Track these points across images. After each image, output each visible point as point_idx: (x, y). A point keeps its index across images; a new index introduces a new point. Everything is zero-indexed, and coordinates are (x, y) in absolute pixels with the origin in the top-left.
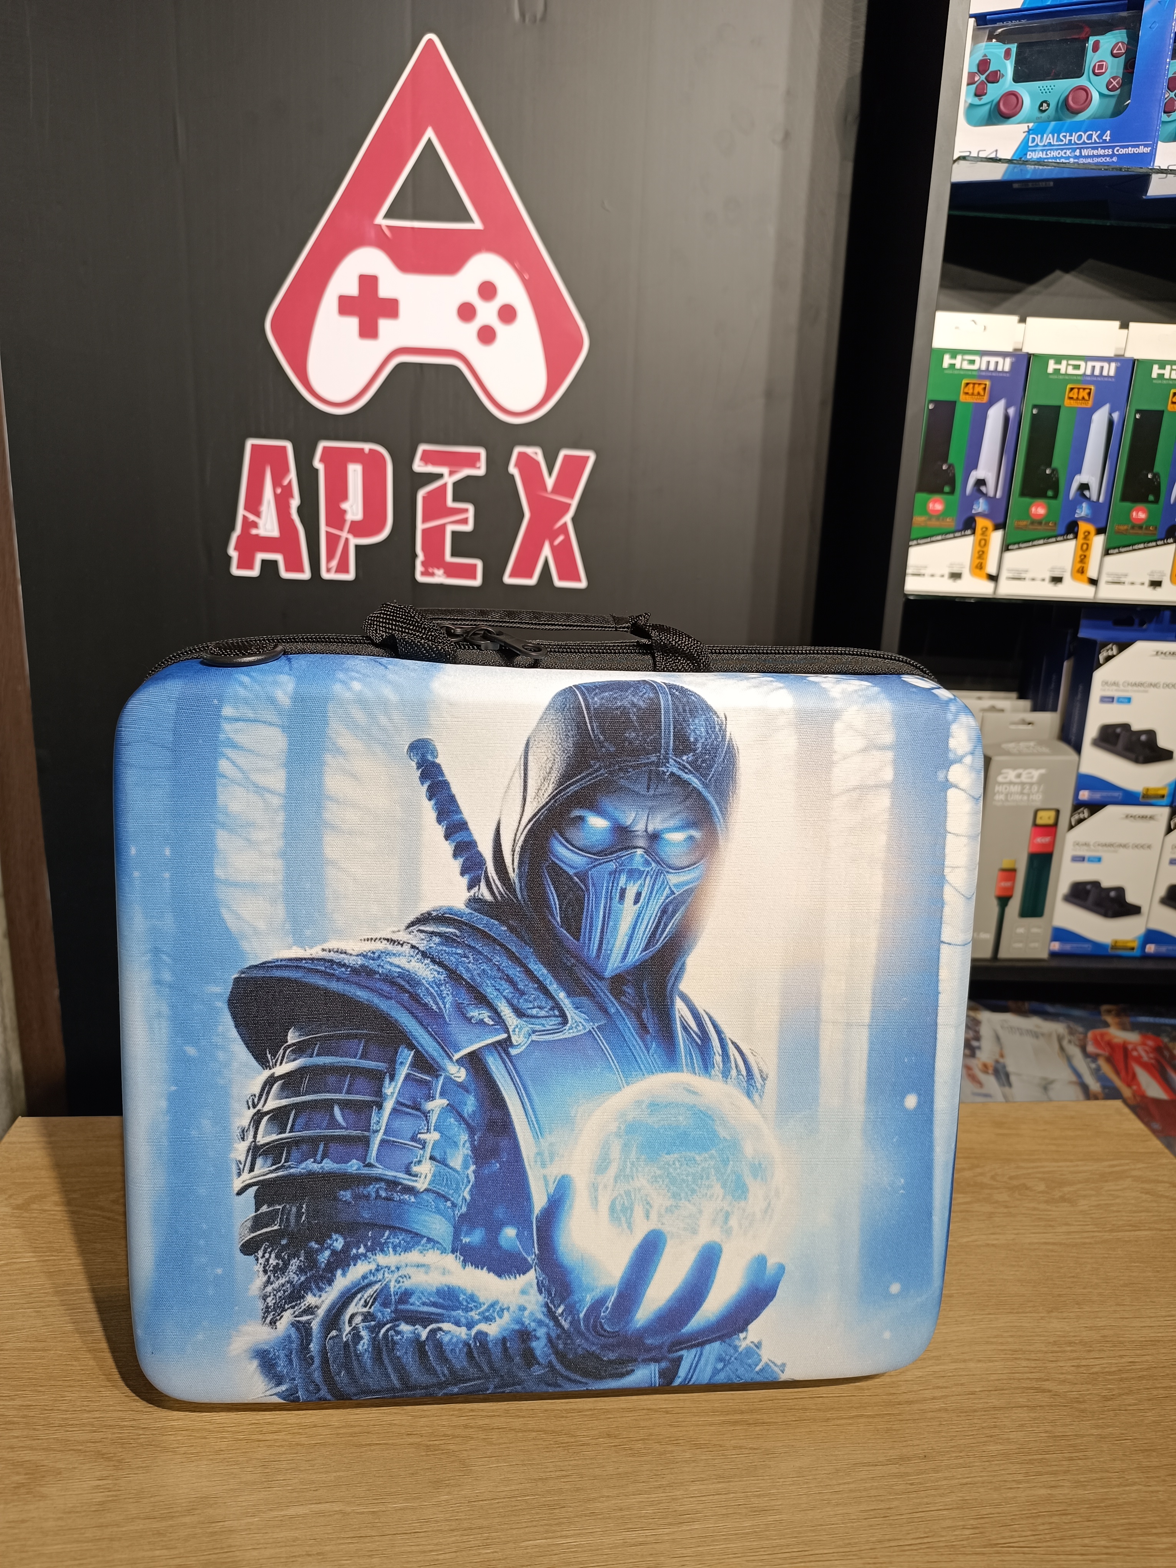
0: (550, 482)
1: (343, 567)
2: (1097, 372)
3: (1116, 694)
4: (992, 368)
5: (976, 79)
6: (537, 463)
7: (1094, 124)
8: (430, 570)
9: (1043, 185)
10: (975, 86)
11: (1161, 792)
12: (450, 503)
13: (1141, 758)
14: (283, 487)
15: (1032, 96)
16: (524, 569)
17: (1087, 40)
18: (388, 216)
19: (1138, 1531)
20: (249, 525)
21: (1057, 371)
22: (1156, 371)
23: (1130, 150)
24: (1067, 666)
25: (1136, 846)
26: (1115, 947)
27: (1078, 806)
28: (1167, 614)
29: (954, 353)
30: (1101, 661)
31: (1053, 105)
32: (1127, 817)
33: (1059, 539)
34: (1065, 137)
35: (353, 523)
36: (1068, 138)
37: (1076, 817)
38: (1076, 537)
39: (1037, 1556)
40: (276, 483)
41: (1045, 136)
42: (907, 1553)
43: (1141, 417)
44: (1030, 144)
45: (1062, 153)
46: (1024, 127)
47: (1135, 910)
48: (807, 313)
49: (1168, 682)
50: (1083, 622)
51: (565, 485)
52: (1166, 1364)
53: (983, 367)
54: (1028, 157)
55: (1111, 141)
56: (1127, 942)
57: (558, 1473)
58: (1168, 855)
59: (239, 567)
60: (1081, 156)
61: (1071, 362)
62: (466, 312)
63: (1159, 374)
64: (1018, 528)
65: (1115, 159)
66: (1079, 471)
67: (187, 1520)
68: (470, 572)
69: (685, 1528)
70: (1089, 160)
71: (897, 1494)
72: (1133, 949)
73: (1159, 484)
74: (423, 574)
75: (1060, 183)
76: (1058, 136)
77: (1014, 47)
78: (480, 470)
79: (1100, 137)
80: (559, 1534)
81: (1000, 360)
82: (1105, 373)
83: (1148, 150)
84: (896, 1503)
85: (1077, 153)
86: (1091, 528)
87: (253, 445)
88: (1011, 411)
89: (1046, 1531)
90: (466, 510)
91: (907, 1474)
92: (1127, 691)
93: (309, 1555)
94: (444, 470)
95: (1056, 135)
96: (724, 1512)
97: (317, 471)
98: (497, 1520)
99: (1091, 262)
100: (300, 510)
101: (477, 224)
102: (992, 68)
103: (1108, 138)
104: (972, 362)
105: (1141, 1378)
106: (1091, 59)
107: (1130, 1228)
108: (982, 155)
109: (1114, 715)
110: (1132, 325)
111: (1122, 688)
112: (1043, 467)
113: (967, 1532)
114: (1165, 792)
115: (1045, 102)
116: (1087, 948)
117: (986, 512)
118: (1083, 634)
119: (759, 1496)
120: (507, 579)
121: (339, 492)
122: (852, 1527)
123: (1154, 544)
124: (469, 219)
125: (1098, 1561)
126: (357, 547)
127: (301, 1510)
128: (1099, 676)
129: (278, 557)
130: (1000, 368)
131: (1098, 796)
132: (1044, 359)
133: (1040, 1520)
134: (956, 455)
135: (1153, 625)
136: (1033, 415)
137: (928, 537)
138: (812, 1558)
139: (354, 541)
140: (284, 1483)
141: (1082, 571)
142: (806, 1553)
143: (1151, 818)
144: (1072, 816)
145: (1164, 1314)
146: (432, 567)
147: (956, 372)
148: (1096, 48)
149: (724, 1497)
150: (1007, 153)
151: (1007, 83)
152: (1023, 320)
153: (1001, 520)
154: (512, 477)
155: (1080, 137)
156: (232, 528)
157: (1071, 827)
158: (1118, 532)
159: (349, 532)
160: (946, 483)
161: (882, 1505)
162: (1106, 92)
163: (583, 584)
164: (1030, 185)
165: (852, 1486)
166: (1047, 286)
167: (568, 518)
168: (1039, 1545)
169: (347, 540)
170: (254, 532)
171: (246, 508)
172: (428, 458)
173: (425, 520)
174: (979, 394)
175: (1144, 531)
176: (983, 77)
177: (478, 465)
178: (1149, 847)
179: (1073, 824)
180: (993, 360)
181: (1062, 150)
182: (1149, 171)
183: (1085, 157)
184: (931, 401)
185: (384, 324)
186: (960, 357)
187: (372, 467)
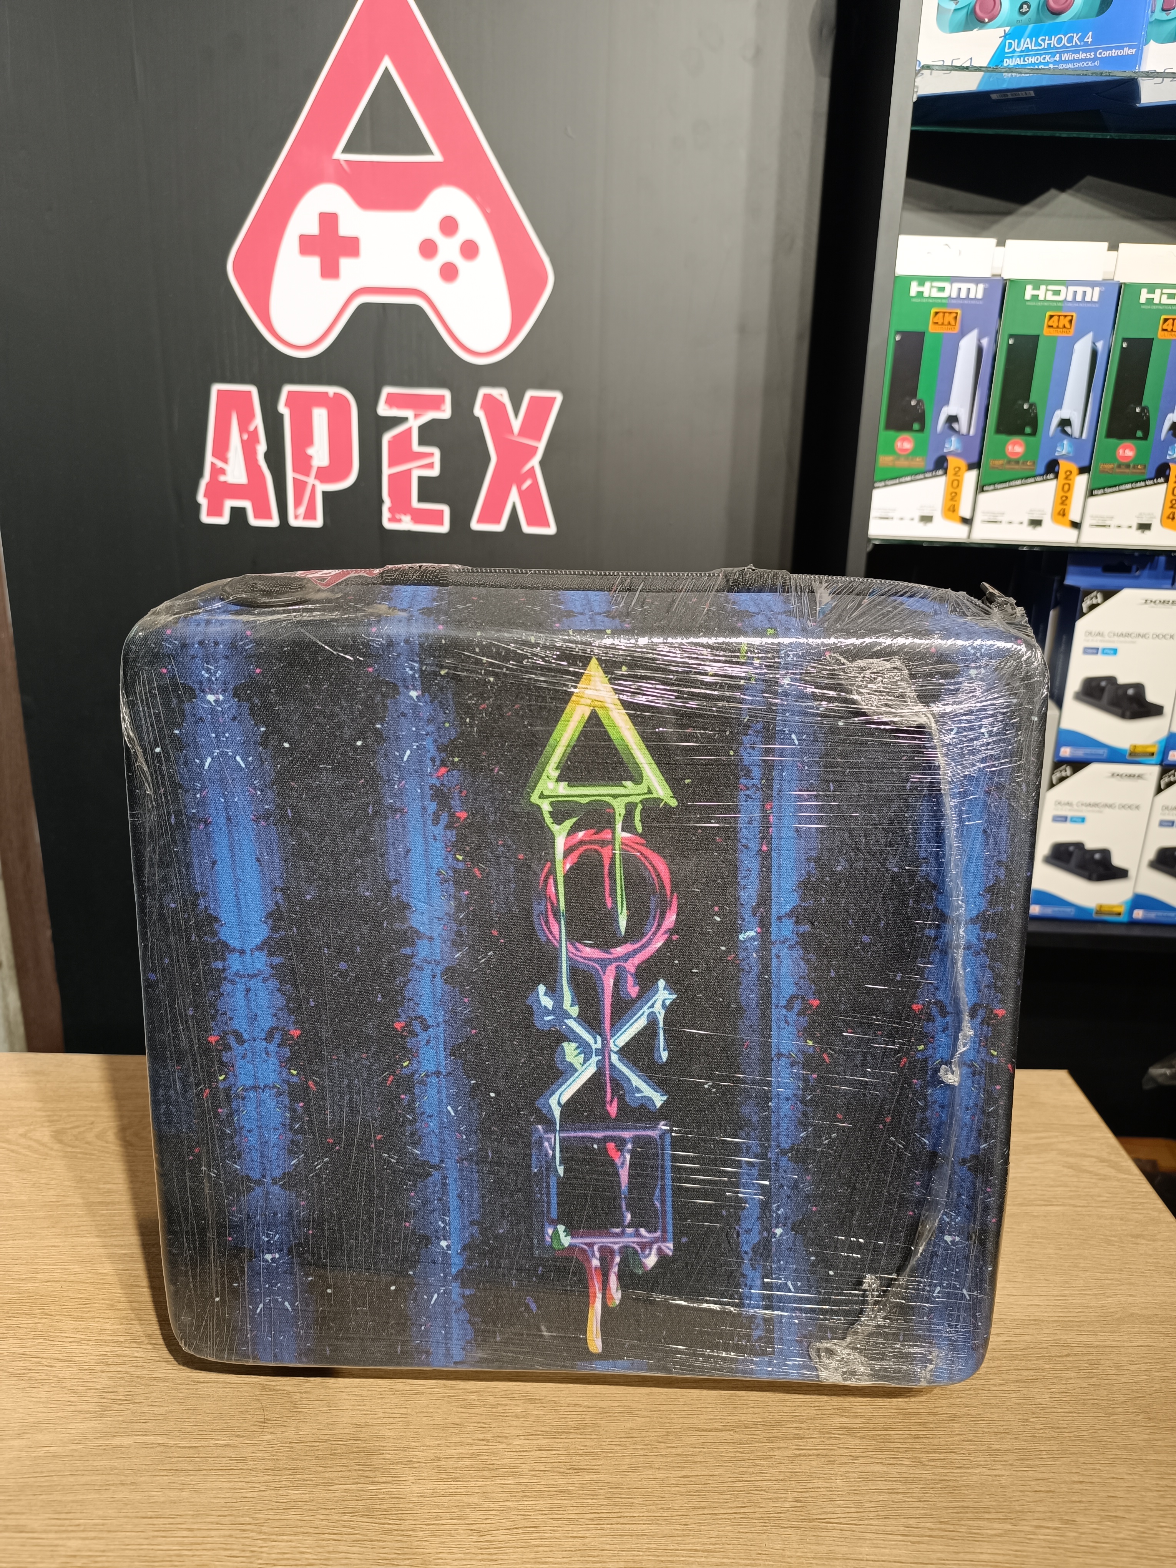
0: (516, 424)
1: (310, 514)
2: (1079, 298)
3: (1101, 645)
4: (963, 295)
6: (503, 405)
7: (1077, 25)
8: (398, 516)
9: (1022, 95)
11: (1151, 750)
12: (416, 447)
13: (1128, 713)
14: (250, 433)
16: (491, 515)
18: (346, 150)
19: (970, 1515)
20: (217, 472)
21: (1035, 297)
22: (1144, 295)
23: (1114, 53)
24: (1052, 614)
25: (1123, 807)
26: (1099, 912)
27: (1059, 763)
28: (1162, 559)
29: (921, 280)
30: (1085, 610)
31: (1034, 6)
32: (1113, 775)
33: (1038, 479)
34: (1044, 40)
35: (319, 469)
36: (1047, 42)
37: (1058, 775)
38: (1056, 477)
39: (855, 1534)
40: (243, 428)
41: (1023, 40)
42: (719, 1522)
43: (1128, 345)
44: (1007, 51)
45: (1041, 59)
46: (1001, 32)
47: (1121, 874)
48: (783, 243)
49: (1158, 632)
50: (1070, 569)
51: (532, 428)
52: (1044, 1345)
53: (954, 295)
54: (1005, 64)
55: (1093, 43)
56: (1114, 906)
57: (385, 1420)
58: (1158, 817)
59: (209, 514)
60: (1061, 61)
61: (1051, 287)
62: (428, 249)
63: (1148, 299)
64: (994, 467)
65: (1097, 63)
66: (1060, 406)
67: (16, 1443)
68: (437, 518)
69: (498, 1481)
70: (1070, 66)
71: (725, 1461)
72: (1119, 914)
73: (1148, 418)
74: (390, 520)
75: (1041, 91)
76: (1037, 40)
78: (445, 413)
79: (1081, 39)
80: (371, 1480)
81: (972, 286)
82: (1088, 299)
83: (1132, 52)
84: (721, 1470)
85: (1057, 58)
86: (1074, 468)
87: (219, 391)
88: (985, 342)
89: (872, 1509)
90: (432, 454)
91: (741, 1442)
92: (1113, 642)
93: (123, 1484)
94: (409, 413)
95: (1034, 39)
96: (543, 1468)
97: (281, 416)
98: (314, 1462)
99: (1089, 180)
100: (267, 456)
101: (437, 157)
103: (1090, 40)
104: (942, 289)
105: (1014, 1358)
107: (1042, 1203)
108: (957, 63)
109: (1099, 667)
110: (1121, 246)
111: (1107, 638)
112: (1020, 402)
113: (787, 1505)
114: (1154, 749)
115: (1025, 3)
116: (1069, 912)
117: (959, 451)
118: (1071, 580)
119: (581, 1455)
120: (475, 525)
121: (305, 437)
122: (669, 1492)
123: (1143, 484)
124: (429, 151)
125: (919, 1542)
126: (325, 494)
127: (126, 1441)
128: (1082, 626)
129: (246, 504)
130: (972, 296)
131: (1080, 753)
132: (1021, 284)
133: (867, 1498)
134: (926, 389)
135: (1146, 572)
136: (1010, 347)
137: (896, 477)
138: (621, 1520)
139: (322, 487)
140: (117, 1413)
141: (1063, 513)
142: (616, 1515)
143: (1140, 776)
144: (1052, 773)
145: (1055, 1293)
146: (399, 513)
147: (924, 301)
149: (545, 1453)
150: (983, 61)
152: (1001, 243)
153: (975, 459)
154: (478, 419)
155: (1060, 40)
156: (200, 474)
157: (1052, 785)
158: (1104, 471)
159: (316, 478)
160: (915, 420)
161: (707, 1472)
163: (551, 530)
164: (1010, 96)
165: (680, 1450)
166: (1041, 206)
167: (535, 462)
168: (861, 1522)
169: (314, 486)
170: (222, 478)
171: (214, 455)
172: (392, 401)
173: (391, 464)
174: (949, 323)
175: (1131, 470)
177: (443, 408)
178: (1137, 807)
179: (1054, 782)
180: (964, 286)
181: (1041, 55)
182: (1134, 75)
183: (1066, 62)
184: (898, 332)
185: (345, 263)
186: (928, 284)
187: (338, 411)
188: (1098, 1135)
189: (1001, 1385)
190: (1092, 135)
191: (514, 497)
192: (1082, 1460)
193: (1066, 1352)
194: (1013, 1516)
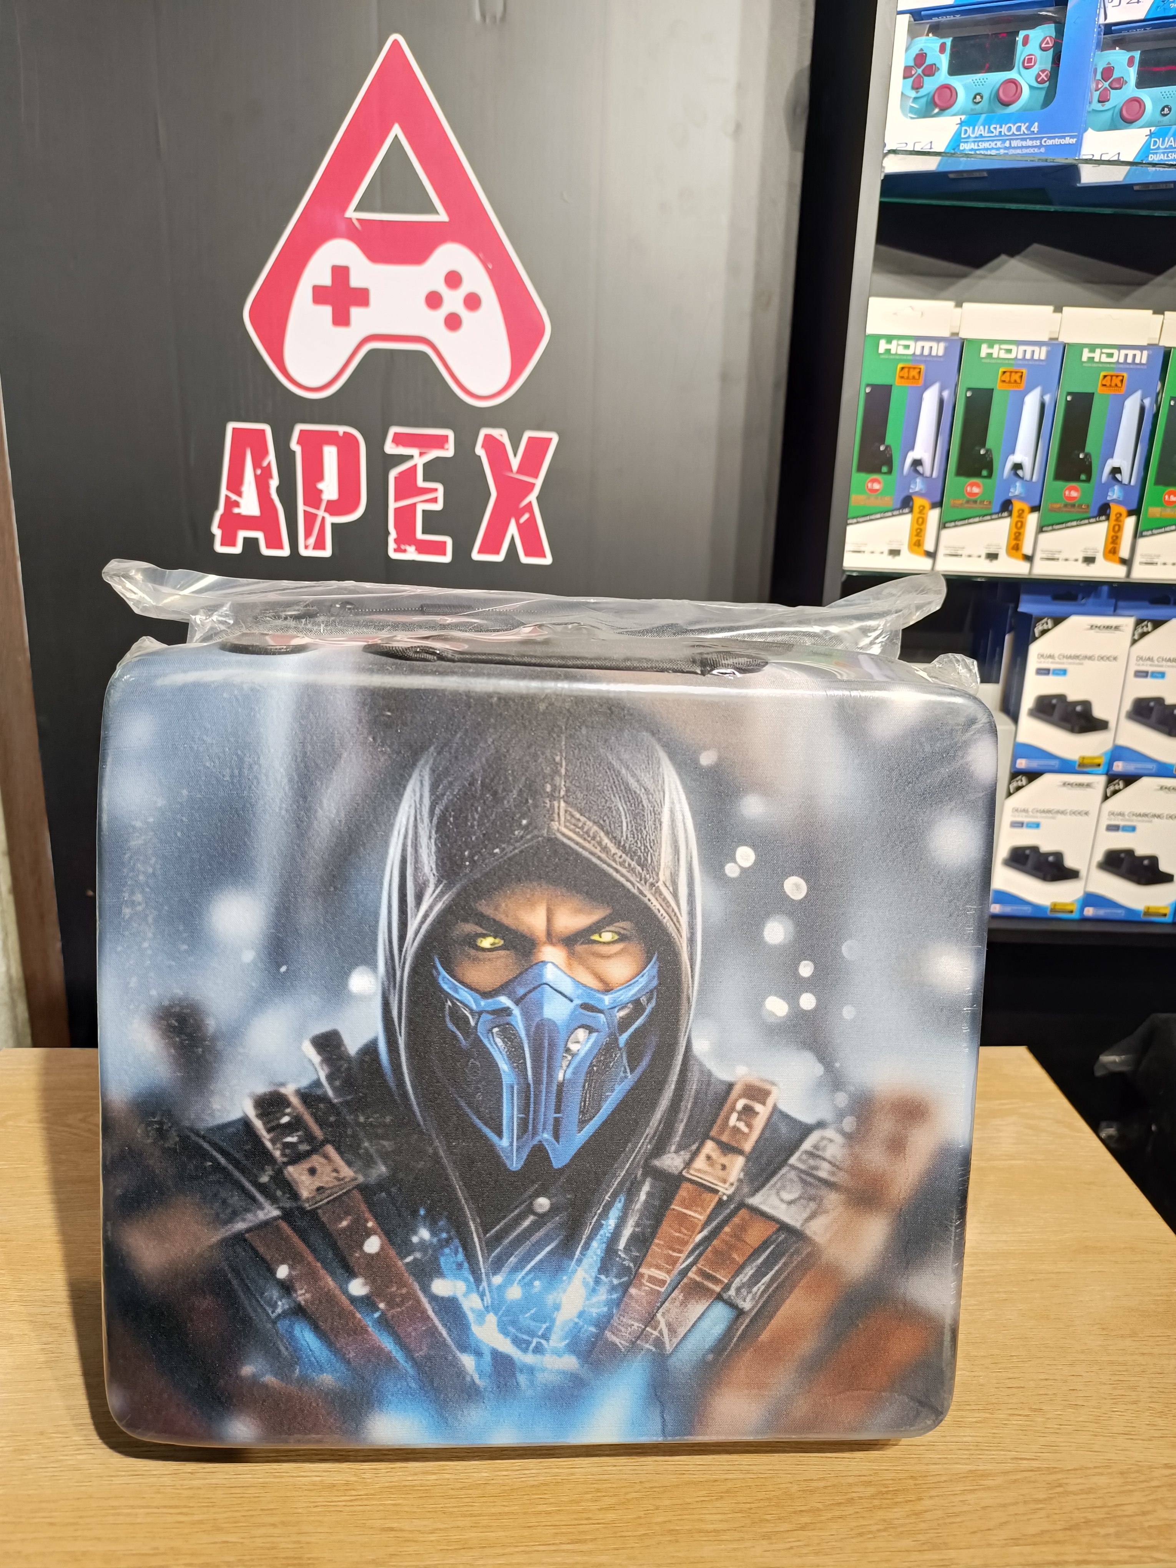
0: (515, 462)
1: (320, 544)
2: (1028, 356)
3: (1052, 666)
4: (926, 352)
5: (913, 72)
6: (503, 445)
7: (1024, 116)
8: (403, 547)
9: (977, 175)
10: (912, 79)
11: (1097, 761)
12: (421, 483)
13: (1077, 728)
14: (263, 468)
15: (966, 87)
16: (491, 546)
17: (1017, 33)
18: (359, 208)
20: (231, 504)
21: (990, 355)
22: (1086, 354)
23: (1057, 141)
24: (1008, 638)
25: (1074, 813)
26: (1054, 910)
28: (1105, 589)
29: (890, 339)
30: (1037, 635)
31: (986, 96)
32: (1064, 784)
33: (994, 517)
34: (995, 128)
35: (329, 502)
36: (998, 130)
37: (1014, 785)
38: (1010, 515)
40: (256, 464)
41: (976, 128)
43: (1072, 399)
44: (963, 136)
45: (993, 145)
46: (957, 119)
47: (1072, 875)
48: (760, 299)
49: (1103, 654)
50: (1023, 597)
51: (531, 464)
53: (918, 352)
54: (961, 148)
55: (1038, 133)
56: (1066, 905)
58: (1105, 822)
59: (222, 544)
60: (1010, 147)
61: (1003, 346)
62: (434, 300)
63: (1089, 358)
64: (954, 506)
65: (1042, 150)
66: (1013, 452)
68: (439, 548)
70: (1019, 151)
72: (1072, 912)
73: (1091, 463)
74: (395, 550)
75: (992, 172)
76: (989, 128)
77: (948, 42)
78: (449, 452)
79: (1028, 128)
81: (934, 344)
82: (1036, 357)
83: (1073, 141)
85: (1007, 144)
86: (1026, 507)
87: (234, 429)
88: (946, 394)
90: (436, 490)
92: (1063, 663)
94: (414, 452)
95: (987, 127)
97: (293, 453)
99: (1035, 247)
100: (279, 490)
101: (442, 216)
102: (928, 62)
103: (1036, 130)
104: (907, 347)
106: (1021, 53)
108: (918, 148)
109: (1050, 686)
110: (1065, 309)
111: (1057, 660)
112: (977, 448)
114: (1101, 761)
115: (979, 94)
116: (1026, 911)
117: (923, 492)
118: (1024, 608)
120: (476, 556)
121: (315, 472)
123: (1086, 521)
124: (434, 211)
126: (333, 525)
128: (1035, 649)
129: (259, 535)
130: (934, 353)
131: (1035, 764)
132: (977, 343)
134: (893, 436)
135: (1091, 600)
136: (968, 398)
137: (867, 516)
139: (330, 520)
141: (1017, 548)
143: (1088, 785)
146: (404, 544)
147: (892, 357)
148: (1026, 41)
150: (940, 146)
151: (943, 76)
152: (959, 305)
153: (937, 499)
154: (479, 458)
155: (1010, 129)
156: (216, 507)
157: (1009, 794)
158: (1052, 510)
159: (325, 511)
160: (884, 464)
162: (1035, 84)
163: (548, 560)
164: (964, 176)
166: (992, 270)
167: (532, 498)
169: (323, 519)
170: (236, 510)
171: (228, 488)
172: (399, 440)
173: (396, 499)
174: (914, 377)
175: (1076, 509)
176: (920, 71)
177: (446, 446)
178: (1086, 813)
179: (1012, 791)
180: (927, 345)
181: (993, 141)
182: (1075, 162)
183: (1014, 148)
184: (868, 385)
185: (355, 312)
186: (894, 342)
187: (347, 448)
188: (1053, 1101)
189: (975, 1305)
190: (1038, 207)
191: (513, 529)
192: (1048, 1362)
193: (1031, 1277)
194: (989, 1407)
